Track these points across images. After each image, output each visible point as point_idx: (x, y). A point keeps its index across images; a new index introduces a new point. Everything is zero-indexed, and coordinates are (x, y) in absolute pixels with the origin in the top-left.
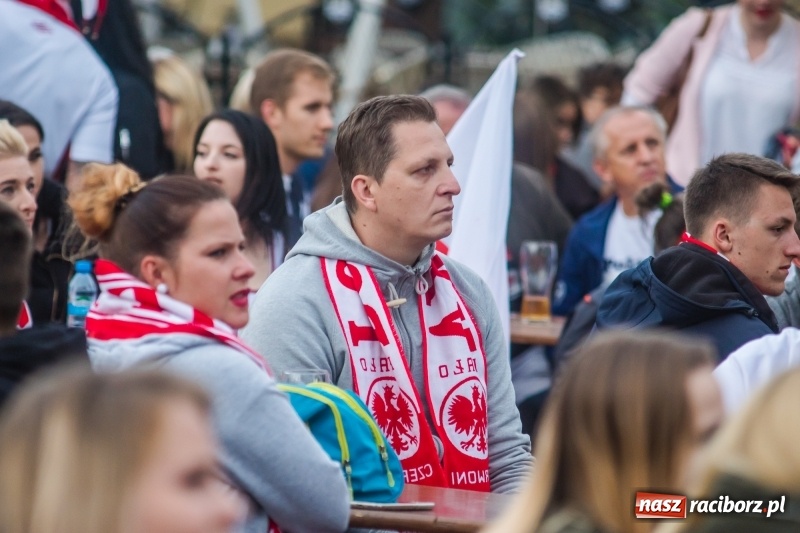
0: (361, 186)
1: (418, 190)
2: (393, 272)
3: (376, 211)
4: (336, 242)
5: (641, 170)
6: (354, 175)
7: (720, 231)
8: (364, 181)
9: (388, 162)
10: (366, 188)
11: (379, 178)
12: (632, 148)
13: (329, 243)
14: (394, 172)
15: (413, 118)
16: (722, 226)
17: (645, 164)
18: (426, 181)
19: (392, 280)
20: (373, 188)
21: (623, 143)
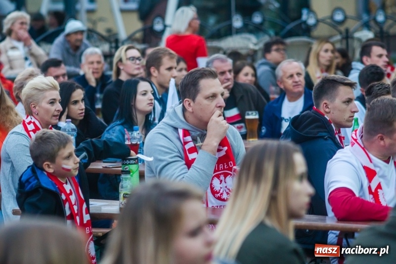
0: (187, 103)
1: (208, 105)
2: (198, 133)
3: (193, 112)
4: (177, 121)
5: (295, 84)
6: (185, 99)
7: (325, 105)
8: (188, 101)
9: (197, 94)
10: (189, 104)
11: (194, 100)
12: (292, 76)
13: (174, 121)
14: (199, 98)
15: (208, 78)
16: (326, 103)
17: (296, 82)
18: (212, 102)
19: (198, 135)
20: (192, 104)
21: (288, 74)
